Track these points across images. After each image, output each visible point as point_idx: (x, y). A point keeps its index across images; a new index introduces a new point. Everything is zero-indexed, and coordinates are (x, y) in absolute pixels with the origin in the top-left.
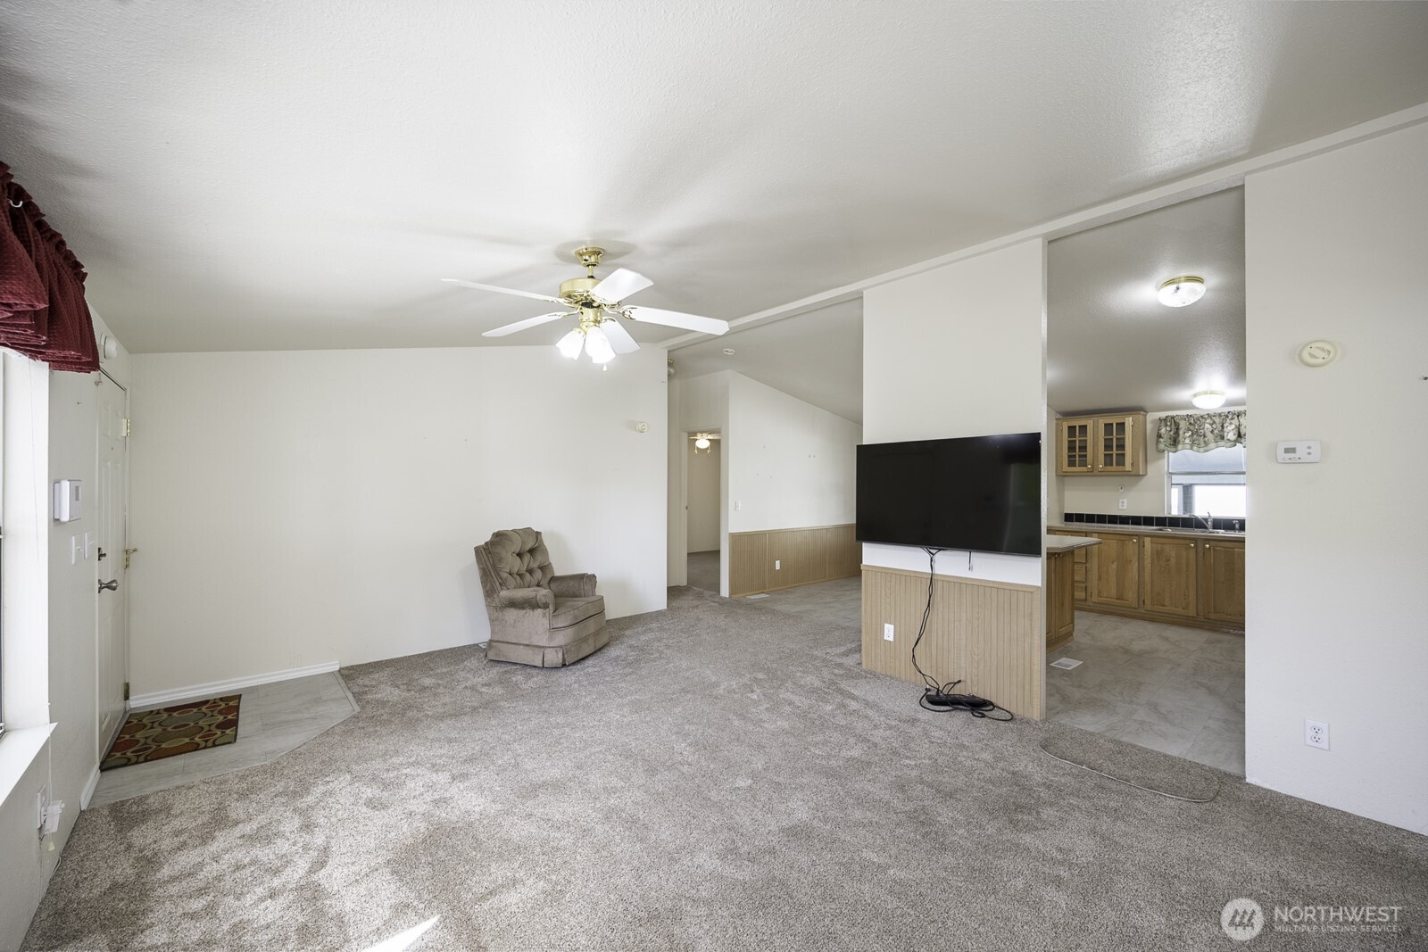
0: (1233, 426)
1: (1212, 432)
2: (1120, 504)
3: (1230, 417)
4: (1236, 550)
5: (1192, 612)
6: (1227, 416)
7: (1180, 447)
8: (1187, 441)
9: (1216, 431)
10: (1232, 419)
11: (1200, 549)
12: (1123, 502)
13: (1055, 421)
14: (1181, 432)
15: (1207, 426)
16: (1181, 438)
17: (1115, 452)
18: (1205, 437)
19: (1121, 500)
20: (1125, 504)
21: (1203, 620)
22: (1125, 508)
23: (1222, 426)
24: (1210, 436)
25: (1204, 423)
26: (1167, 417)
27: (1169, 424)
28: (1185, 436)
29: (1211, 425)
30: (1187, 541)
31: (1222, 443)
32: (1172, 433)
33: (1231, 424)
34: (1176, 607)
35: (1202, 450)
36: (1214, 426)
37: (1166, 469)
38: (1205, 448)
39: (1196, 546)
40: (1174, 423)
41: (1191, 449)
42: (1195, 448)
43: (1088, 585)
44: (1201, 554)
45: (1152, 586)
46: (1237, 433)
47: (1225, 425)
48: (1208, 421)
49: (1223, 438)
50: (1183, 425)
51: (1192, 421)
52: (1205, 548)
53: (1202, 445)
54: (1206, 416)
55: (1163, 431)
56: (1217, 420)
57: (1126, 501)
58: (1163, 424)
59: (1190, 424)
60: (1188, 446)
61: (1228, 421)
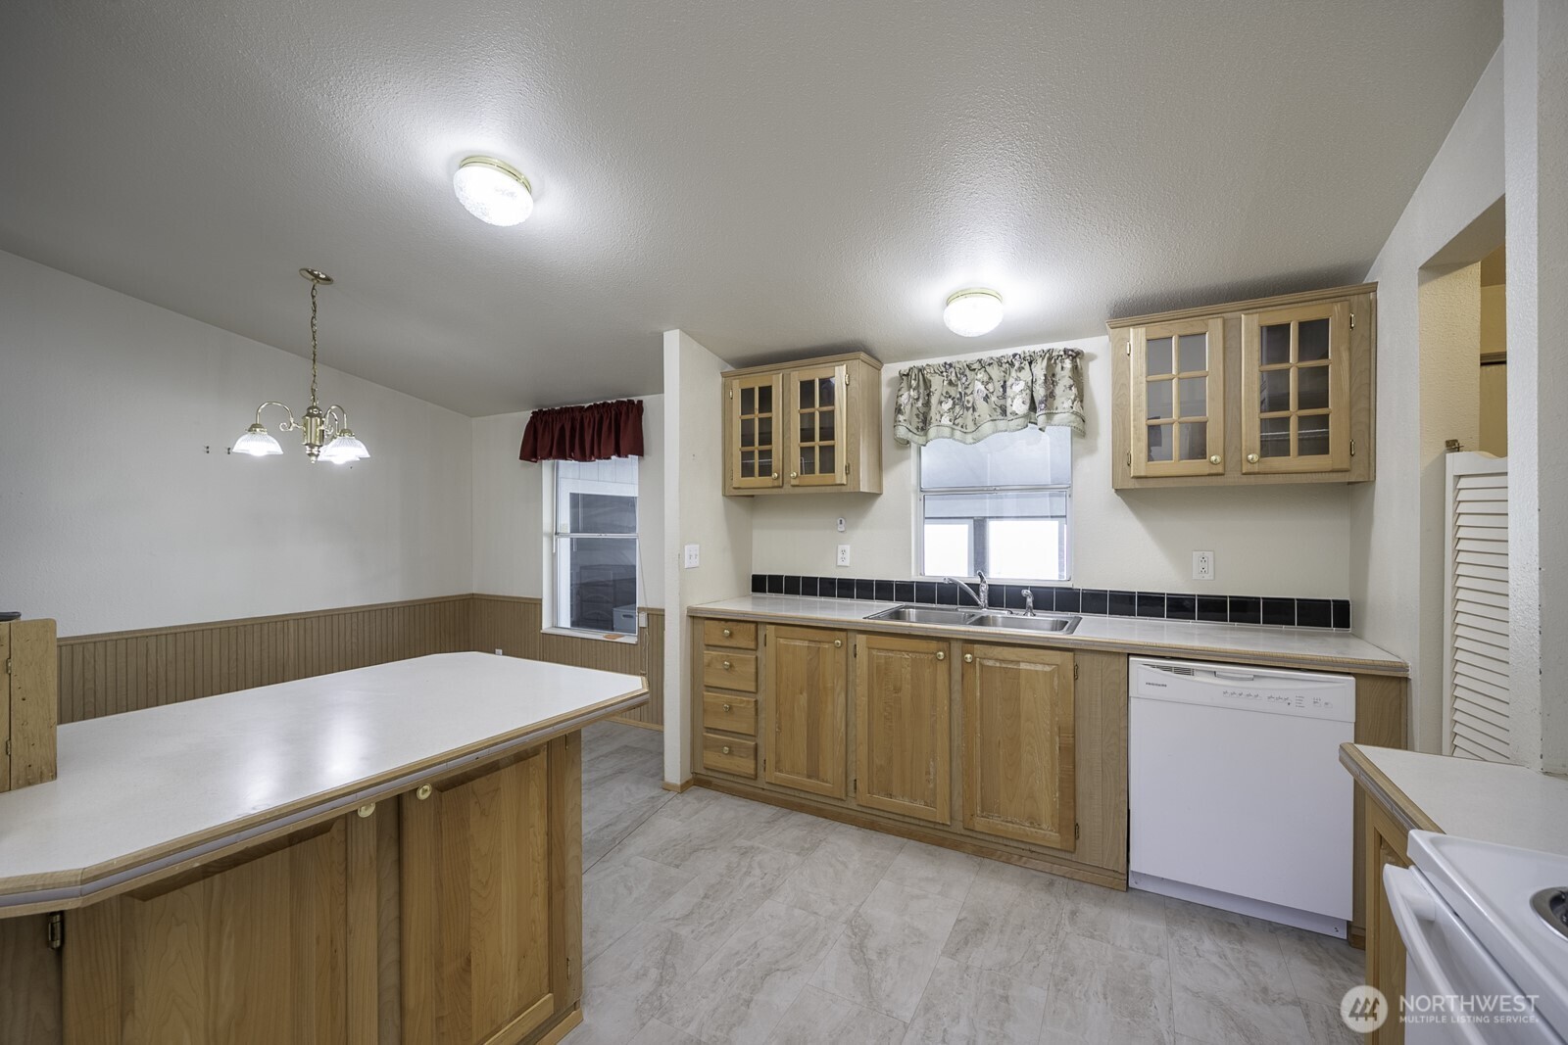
0: (1021, 385)
1: (986, 398)
2: (840, 555)
3: (1017, 364)
4: (1023, 666)
5: (940, 814)
6: (1012, 364)
7: (932, 431)
8: (946, 420)
9: (993, 399)
10: (1021, 369)
11: (957, 663)
12: (844, 552)
13: (720, 379)
14: (934, 400)
15: (979, 386)
16: (933, 414)
17: (817, 443)
18: (974, 410)
19: (840, 547)
20: (848, 555)
21: (963, 832)
22: (847, 563)
23: (1004, 387)
24: (983, 408)
25: (974, 380)
26: (911, 369)
27: (914, 383)
28: (942, 412)
29: (985, 384)
30: (933, 645)
31: (1002, 424)
32: (920, 404)
33: (1018, 379)
34: (913, 799)
35: (969, 438)
36: (990, 387)
37: (914, 480)
38: (975, 435)
39: (948, 657)
40: (920, 380)
41: (952, 436)
42: (958, 434)
43: (760, 742)
44: (957, 676)
45: (870, 750)
46: (1028, 401)
47: (1008, 384)
48: (979, 376)
49: (1004, 412)
50: (938, 384)
51: (953, 378)
52: (964, 661)
53: (971, 427)
54: (976, 366)
55: (904, 399)
56: (995, 372)
57: (847, 548)
58: (904, 384)
59: (951, 383)
60: (947, 431)
61: (1014, 374)
